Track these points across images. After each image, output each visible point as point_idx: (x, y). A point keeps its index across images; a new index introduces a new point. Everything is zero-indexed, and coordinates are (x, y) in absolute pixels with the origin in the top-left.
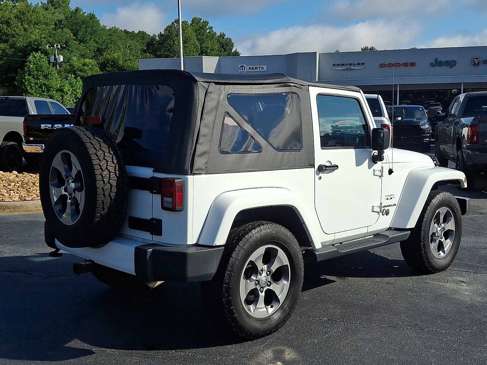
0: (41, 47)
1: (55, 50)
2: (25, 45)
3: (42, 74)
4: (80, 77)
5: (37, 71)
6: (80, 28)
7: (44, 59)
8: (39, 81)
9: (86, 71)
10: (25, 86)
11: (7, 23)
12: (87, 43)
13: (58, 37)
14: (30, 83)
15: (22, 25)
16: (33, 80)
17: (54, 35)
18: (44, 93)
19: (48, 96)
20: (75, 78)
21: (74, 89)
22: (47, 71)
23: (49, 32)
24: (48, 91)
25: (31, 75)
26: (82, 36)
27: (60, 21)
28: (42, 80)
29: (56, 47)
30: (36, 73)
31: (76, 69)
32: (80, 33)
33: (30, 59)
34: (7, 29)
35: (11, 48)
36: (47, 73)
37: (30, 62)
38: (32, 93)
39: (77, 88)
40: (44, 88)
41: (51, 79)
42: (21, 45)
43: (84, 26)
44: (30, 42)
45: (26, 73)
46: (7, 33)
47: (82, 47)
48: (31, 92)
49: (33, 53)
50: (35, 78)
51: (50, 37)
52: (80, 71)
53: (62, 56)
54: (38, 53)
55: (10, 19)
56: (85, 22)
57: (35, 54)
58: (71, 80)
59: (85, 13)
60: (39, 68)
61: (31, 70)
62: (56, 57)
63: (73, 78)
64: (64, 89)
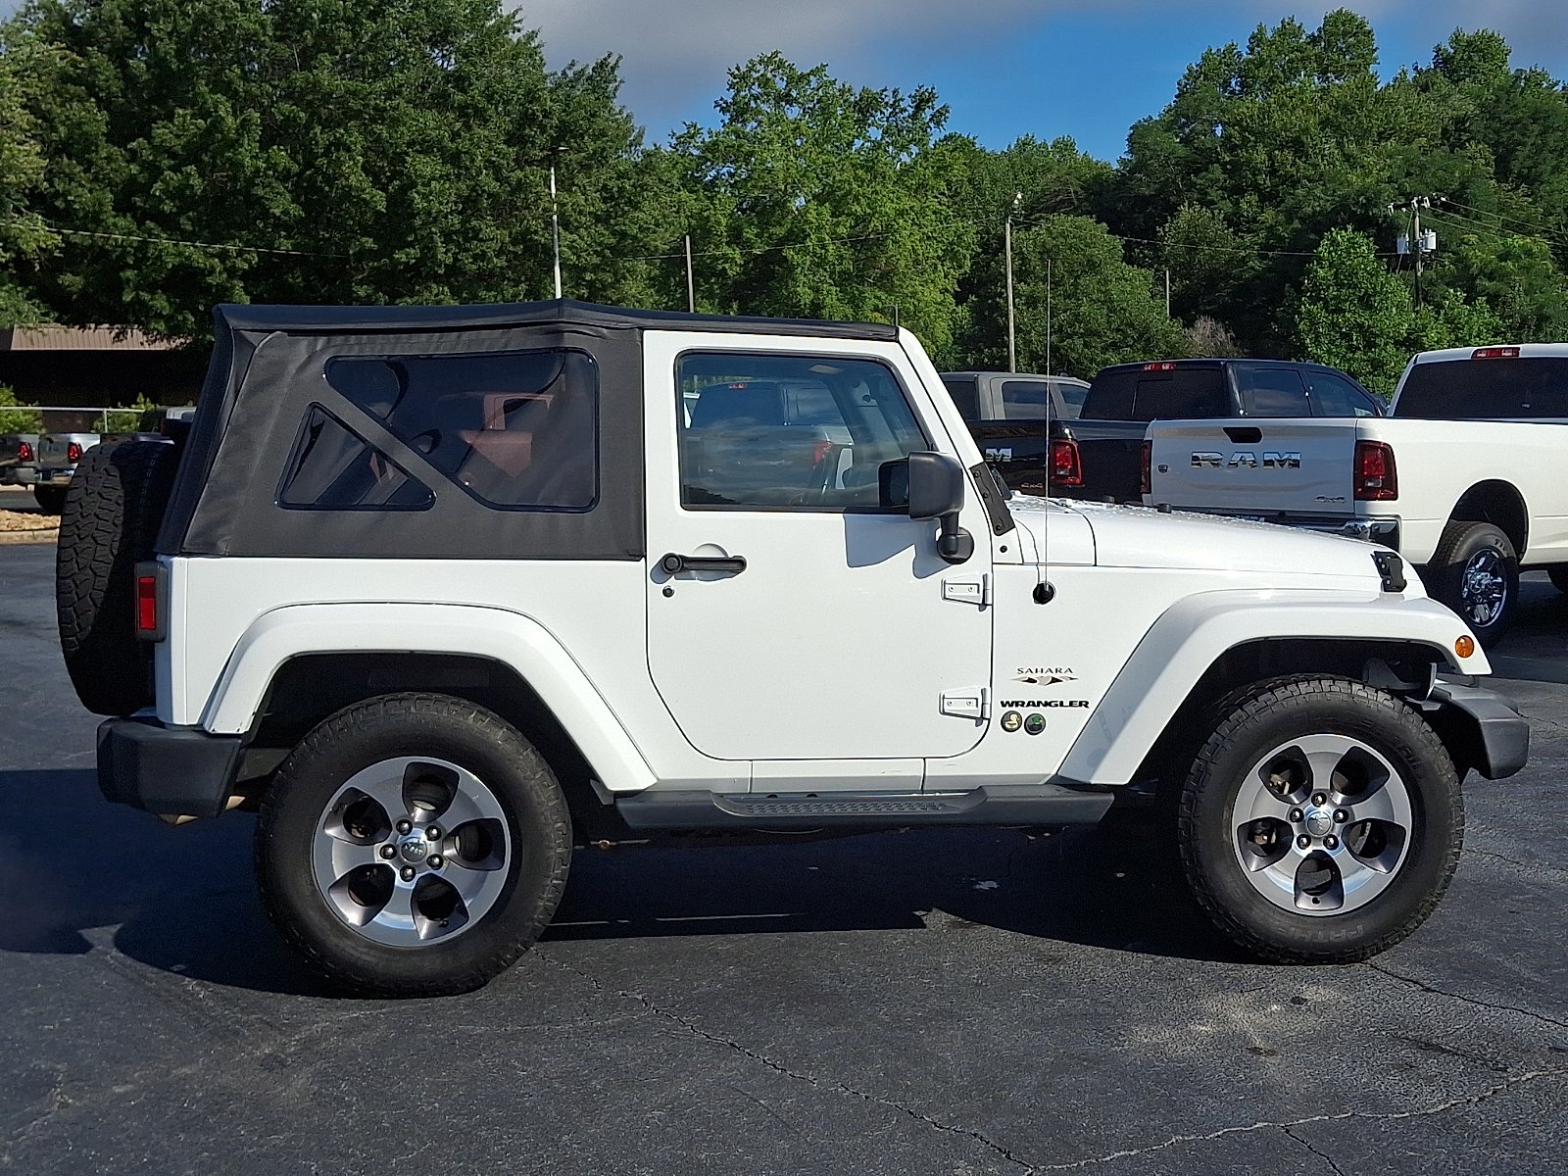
0: (1375, 211)
1: (1414, 217)
2: (1329, 209)
3: (1354, 294)
4: (1485, 298)
5: (1340, 285)
6: (1523, 135)
7: (1364, 248)
8: (1344, 316)
9: (1508, 275)
10: (1298, 333)
11: (1298, 146)
12: (1542, 183)
13: (1434, 175)
14: (1313, 324)
15: (1340, 146)
16: (1323, 316)
17: (1423, 167)
18: (1354, 353)
19: (1368, 361)
20: (1467, 301)
21: (1461, 338)
22: (1371, 284)
23: (1406, 160)
24: (1370, 345)
25: (1321, 299)
26: (1529, 163)
27: (1459, 122)
28: (1354, 315)
29: (1416, 205)
30: (1333, 292)
31: (1474, 270)
32: (1522, 153)
33: (1321, 252)
34: (1294, 164)
35: (1289, 220)
36: (1370, 291)
37: (1320, 259)
38: (1319, 356)
39: (1470, 335)
40: (1357, 340)
41: (1380, 311)
42: (1318, 209)
43: (1536, 128)
44: (1345, 197)
45: (1305, 296)
46: (1293, 176)
47: (1520, 198)
48: (1315, 351)
49: (1332, 232)
50: (1331, 308)
51: (1409, 174)
52: (1491, 277)
53: (1434, 234)
54: (1346, 232)
55: (1306, 131)
56: (1542, 115)
57: (1337, 234)
58: (1453, 309)
59: (1556, 84)
60: (1344, 278)
61: (1320, 283)
62: (1414, 238)
63: (1462, 301)
64: (1425, 339)
